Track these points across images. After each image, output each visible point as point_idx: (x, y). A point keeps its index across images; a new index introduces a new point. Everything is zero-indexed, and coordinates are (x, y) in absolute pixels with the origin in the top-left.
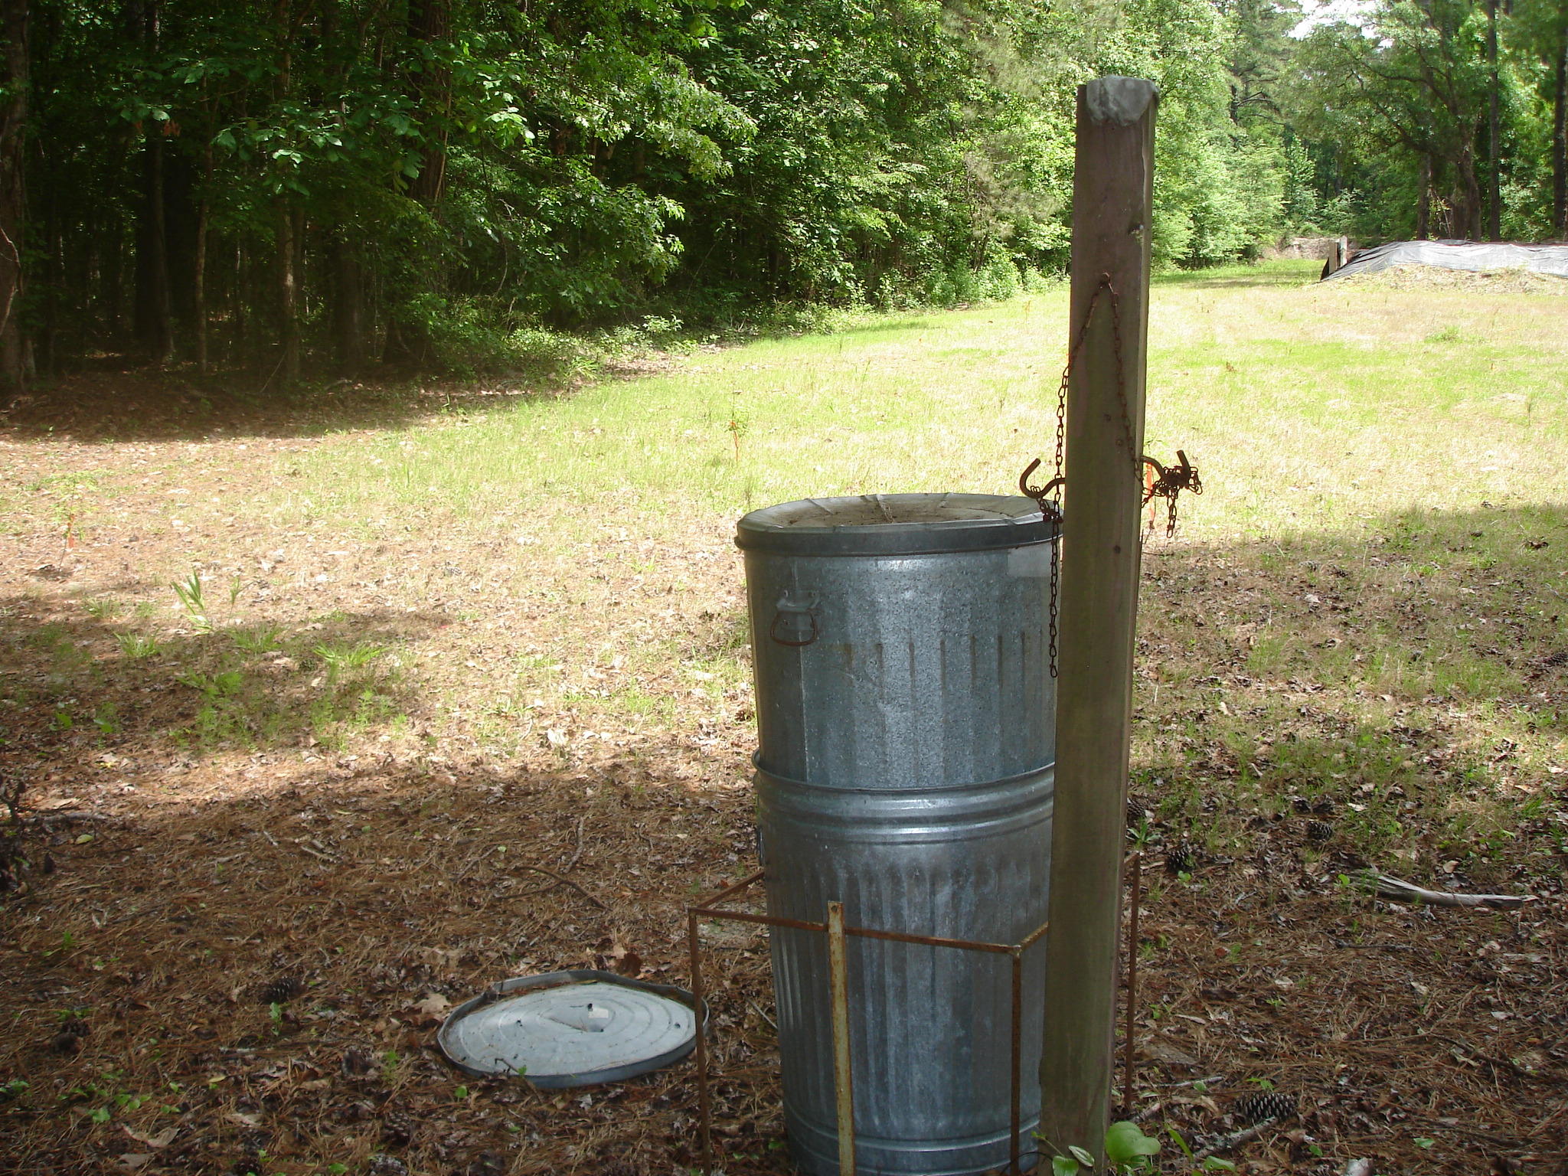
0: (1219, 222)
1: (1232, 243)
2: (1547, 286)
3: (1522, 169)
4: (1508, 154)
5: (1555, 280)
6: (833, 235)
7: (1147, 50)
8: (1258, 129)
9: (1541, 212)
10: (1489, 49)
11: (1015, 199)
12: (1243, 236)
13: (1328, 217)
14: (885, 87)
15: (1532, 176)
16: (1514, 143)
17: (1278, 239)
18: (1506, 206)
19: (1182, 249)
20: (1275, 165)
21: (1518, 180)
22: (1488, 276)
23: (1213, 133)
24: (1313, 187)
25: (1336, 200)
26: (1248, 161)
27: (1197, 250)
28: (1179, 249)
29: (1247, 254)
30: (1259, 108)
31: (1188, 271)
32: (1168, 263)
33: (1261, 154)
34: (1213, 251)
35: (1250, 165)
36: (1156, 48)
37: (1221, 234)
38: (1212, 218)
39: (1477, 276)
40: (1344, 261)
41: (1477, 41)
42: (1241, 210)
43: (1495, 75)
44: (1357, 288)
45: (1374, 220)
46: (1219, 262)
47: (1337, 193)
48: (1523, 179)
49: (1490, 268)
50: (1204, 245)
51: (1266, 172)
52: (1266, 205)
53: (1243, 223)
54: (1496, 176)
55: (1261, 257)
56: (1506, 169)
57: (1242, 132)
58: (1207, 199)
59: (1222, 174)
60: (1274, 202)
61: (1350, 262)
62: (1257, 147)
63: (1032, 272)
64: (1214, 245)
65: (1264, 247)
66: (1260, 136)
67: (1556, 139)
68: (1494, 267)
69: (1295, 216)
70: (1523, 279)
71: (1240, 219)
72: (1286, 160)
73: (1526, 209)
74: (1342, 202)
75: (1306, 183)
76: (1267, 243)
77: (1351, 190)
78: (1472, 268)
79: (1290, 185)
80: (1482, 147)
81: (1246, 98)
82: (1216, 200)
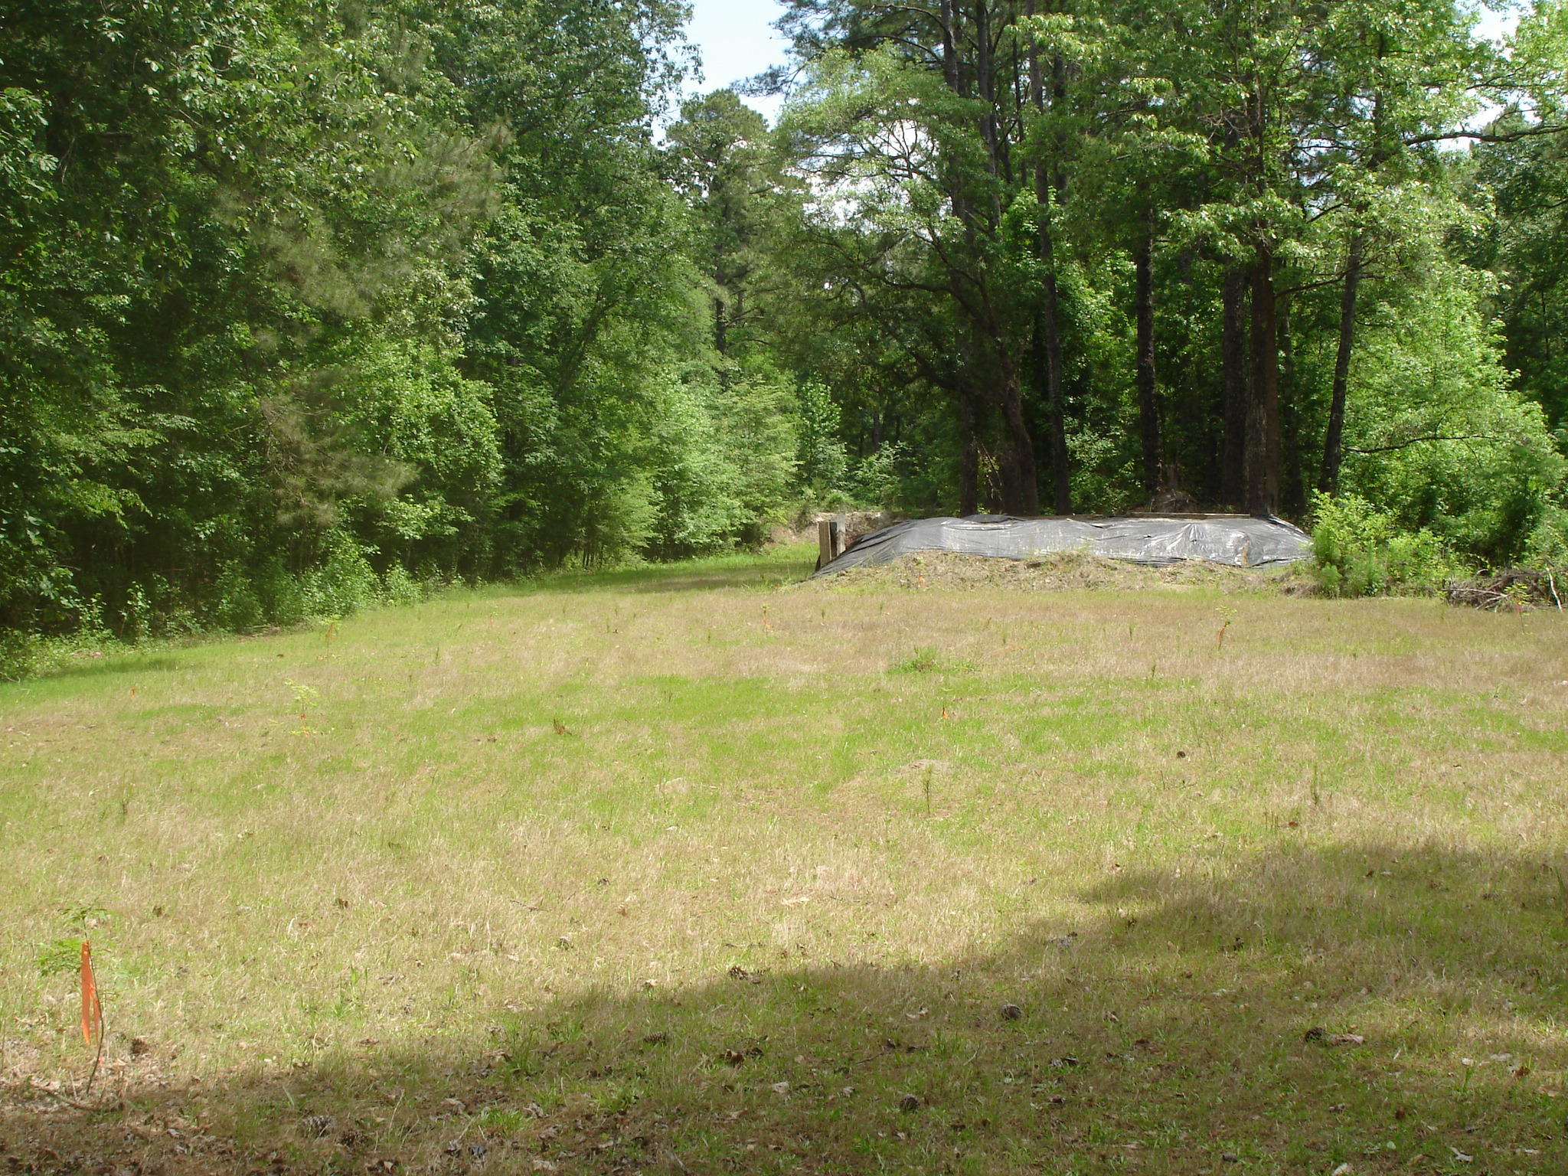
0: (702, 494)
1: (721, 522)
2: (1119, 577)
3: (1098, 409)
4: (1078, 389)
5: (1130, 567)
6: (32, 527)
7: (566, 247)
8: (757, 359)
9: (1128, 469)
10: (1042, 245)
11: (344, 466)
12: (737, 512)
13: (864, 482)
14: (126, 300)
15: (1112, 420)
16: (1085, 373)
17: (794, 514)
18: (1080, 463)
19: (645, 534)
20: (784, 410)
21: (1094, 427)
22: (1036, 565)
23: (688, 366)
24: (840, 441)
25: (872, 458)
26: (740, 405)
27: (671, 534)
28: (640, 533)
29: (749, 537)
30: (757, 330)
31: (659, 566)
32: (627, 553)
33: (760, 395)
34: (693, 535)
35: (746, 411)
36: (579, 244)
37: (703, 511)
38: (690, 486)
39: (1021, 565)
40: (842, 548)
41: (1027, 232)
42: (731, 473)
43: (1050, 280)
44: (853, 589)
45: (928, 484)
46: (707, 550)
47: (874, 448)
48: (1101, 424)
49: (1040, 553)
50: (681, 526)
51: (769, 420)
52: (770, 467)
53: (738, 494)
54: (1059, 422)
55: (770, 540)
56: (1077, 411)
57: (731, 365)
58: (681, 460)
59: (704, 423)
60: (784, 462)
61: (849, 549)
62: (753, 385)
63: (398, 575)
64: (694, 525)
65: (773, 526)
66: (759, 370)
67: (1140, 368)
68: (1044, 551)
69: (816, 481)
70: (1085, 569)
71: (733, 488)
72: (798, 403)
73: (1106, 468)
74: (884, 458)
75: (833, 435)
76: (775, 520)
77: (893, 443)
78: (1014, 554)
79: (807, 438)
80: (1040, 382)
81: (738, 314)
82: (694, 462)
